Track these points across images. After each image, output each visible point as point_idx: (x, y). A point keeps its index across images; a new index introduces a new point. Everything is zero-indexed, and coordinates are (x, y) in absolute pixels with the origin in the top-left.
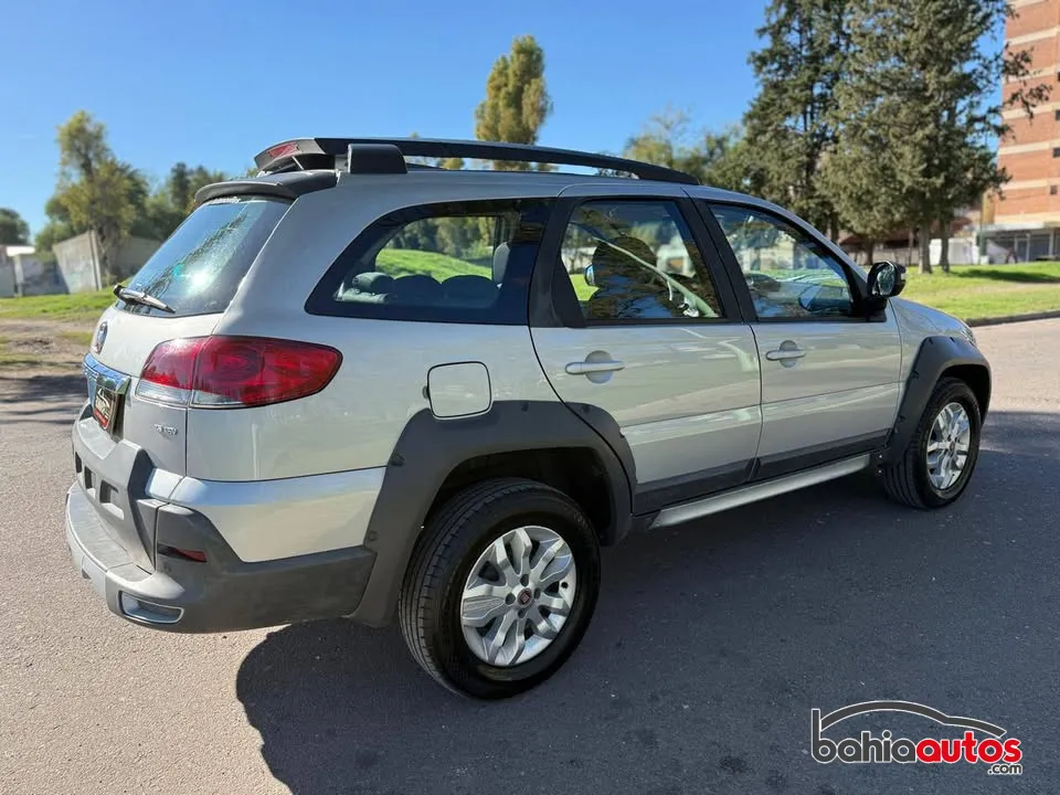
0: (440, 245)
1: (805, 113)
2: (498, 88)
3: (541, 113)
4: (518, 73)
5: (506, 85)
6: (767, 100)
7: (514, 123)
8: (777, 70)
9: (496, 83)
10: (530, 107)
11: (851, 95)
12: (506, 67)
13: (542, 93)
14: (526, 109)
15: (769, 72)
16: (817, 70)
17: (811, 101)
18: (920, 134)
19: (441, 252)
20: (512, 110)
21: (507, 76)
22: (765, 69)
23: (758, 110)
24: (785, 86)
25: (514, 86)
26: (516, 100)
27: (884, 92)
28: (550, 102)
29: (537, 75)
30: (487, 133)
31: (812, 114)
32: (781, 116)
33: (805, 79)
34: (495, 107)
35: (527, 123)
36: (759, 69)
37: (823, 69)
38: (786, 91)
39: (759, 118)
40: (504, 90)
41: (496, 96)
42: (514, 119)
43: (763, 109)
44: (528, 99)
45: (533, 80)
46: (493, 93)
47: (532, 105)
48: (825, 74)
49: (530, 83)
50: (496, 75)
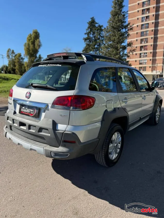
0: (16, 73)
1: (94, 51)
2: (29, 40)
3: (39, 46)
4: (34, 37)
5: (31, 39)
6: (87, 48)
7: (33, 48)
8: (88, 42)
9: (29, 39)
10: (37, 44)
11: (104, 48)
12: (31, 36)
13: (40, 42)
14: (36, 45)
15: (87, 42)
16: (96, 42)
17: (95, 48)
18: (117, 56)
19: (17, 74)
20: (32, 45)
21: (31, 38)
22: (86, 41)
23: (85, 49)
24: (90, 45)
25: (33, 40)
26: (33, 43)
27: (111, 48)
28: (41, 44)
29: (38, 38)
30: (27, 50)
31: (95, 51)
32: (89, 51)
33: (94, 44)
34: (29, 44)
35: (36, 48)
36: (85, 41)
37: (97, 42)
38: (90, 46)
39: (85, 51)
40: (31, 40)
41: (29, 42)
42: (33, 47)
43: (86, 49)
44: (36, 43)
45: (37, 39)
46: (28, 41)
47: (38, 44)
48: (98, 43)
49: (37, 40)
50: (29, 37)
